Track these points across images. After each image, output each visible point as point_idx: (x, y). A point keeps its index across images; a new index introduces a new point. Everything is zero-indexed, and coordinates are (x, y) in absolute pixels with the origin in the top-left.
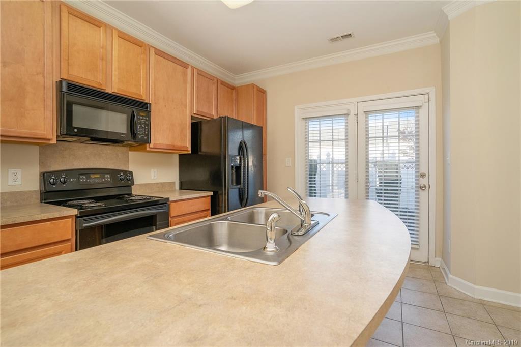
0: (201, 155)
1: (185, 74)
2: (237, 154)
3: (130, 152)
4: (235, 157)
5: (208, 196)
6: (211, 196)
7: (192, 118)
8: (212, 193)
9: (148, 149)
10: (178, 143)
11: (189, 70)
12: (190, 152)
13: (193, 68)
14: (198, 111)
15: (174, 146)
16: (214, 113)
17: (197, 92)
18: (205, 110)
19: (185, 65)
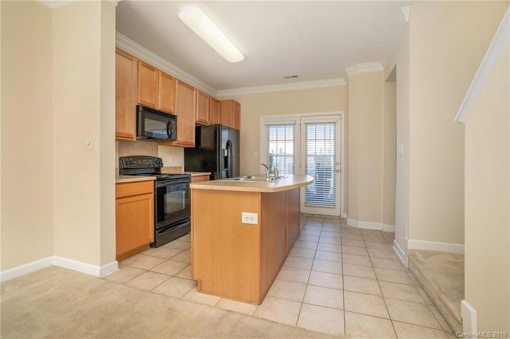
0: (200, 149)
1: (192, 95)
2: (225, 148)
3: (159, 146)
4: (224, 150)
5: (207, 175)
6: (210, 175)
7: (196, 123)
8: (210, 173)
9: (174, 144)
10: (188, 140)
11: (195, 92)
12: (194, 147)
13: (197, 90)
14: (199, 119)
15: (186, 142)
16: (207, 120)
17: (199, 106)
18: (203, 118)
19: (192, 89)
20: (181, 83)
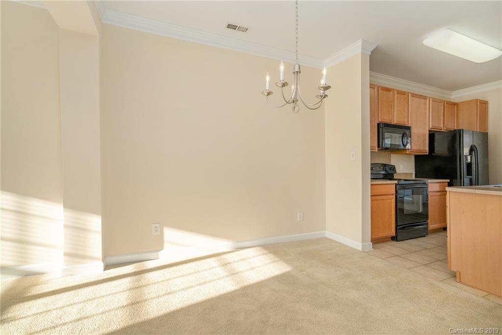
0: (434, 156)
1: (425, 104)
2: (468, 154)
3: (392, 155)
4: (466, 156)
5: (445, 182)
7: (429, 131)
8: (449, 181)
9: (408, 153)
10: (422, 148)
11: (428, 100)
12: (427, 154)
13: (430, 98)
14: (432, 126)
15: (419, 150)
16: (442, 126)
17: (432, 113)
18: (436, 125)
19: (425, 98)
20: (414, 95)
